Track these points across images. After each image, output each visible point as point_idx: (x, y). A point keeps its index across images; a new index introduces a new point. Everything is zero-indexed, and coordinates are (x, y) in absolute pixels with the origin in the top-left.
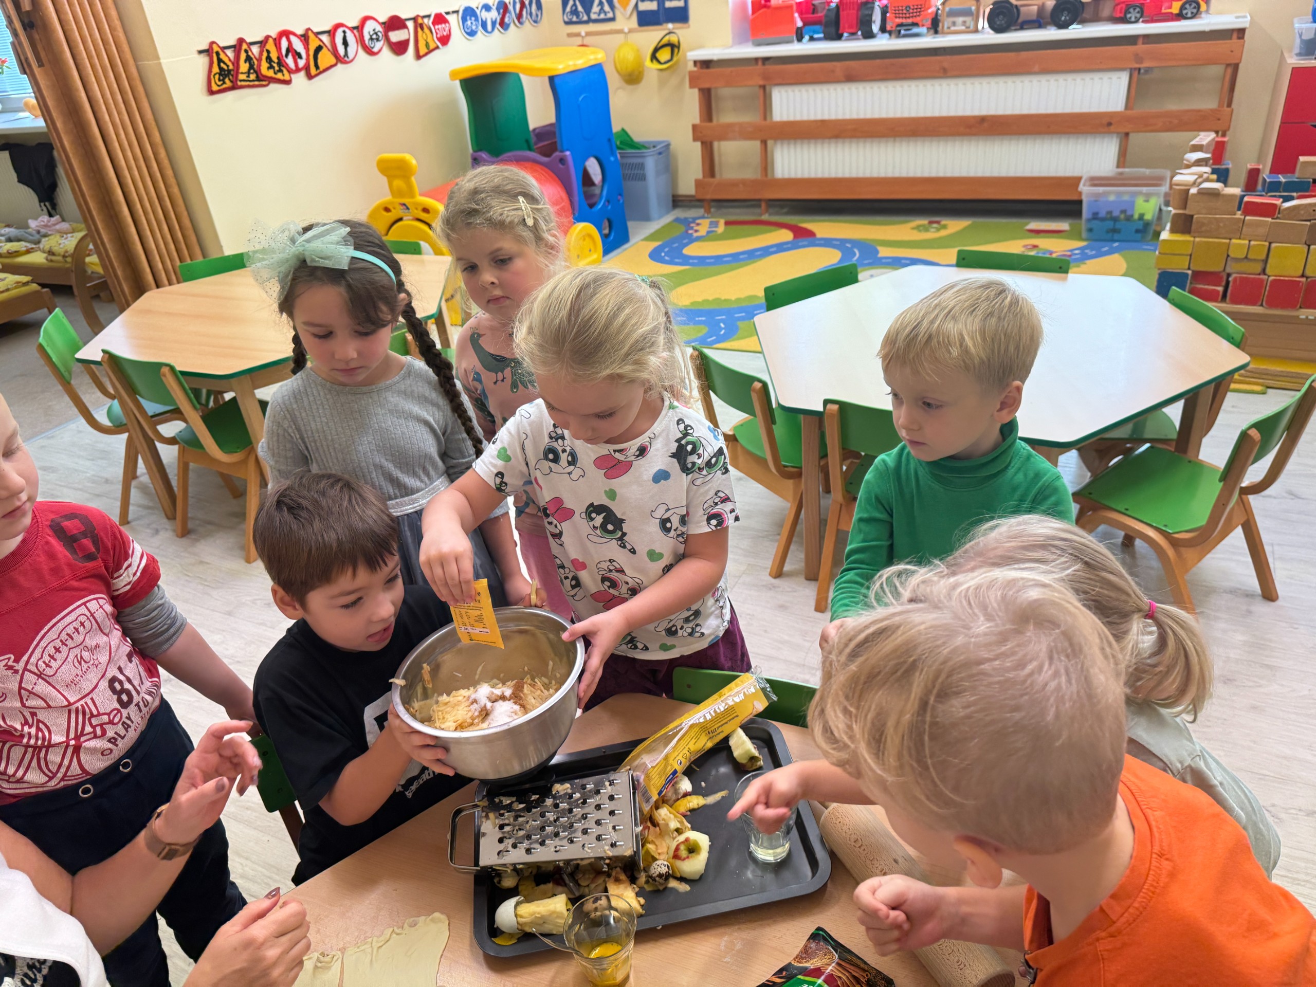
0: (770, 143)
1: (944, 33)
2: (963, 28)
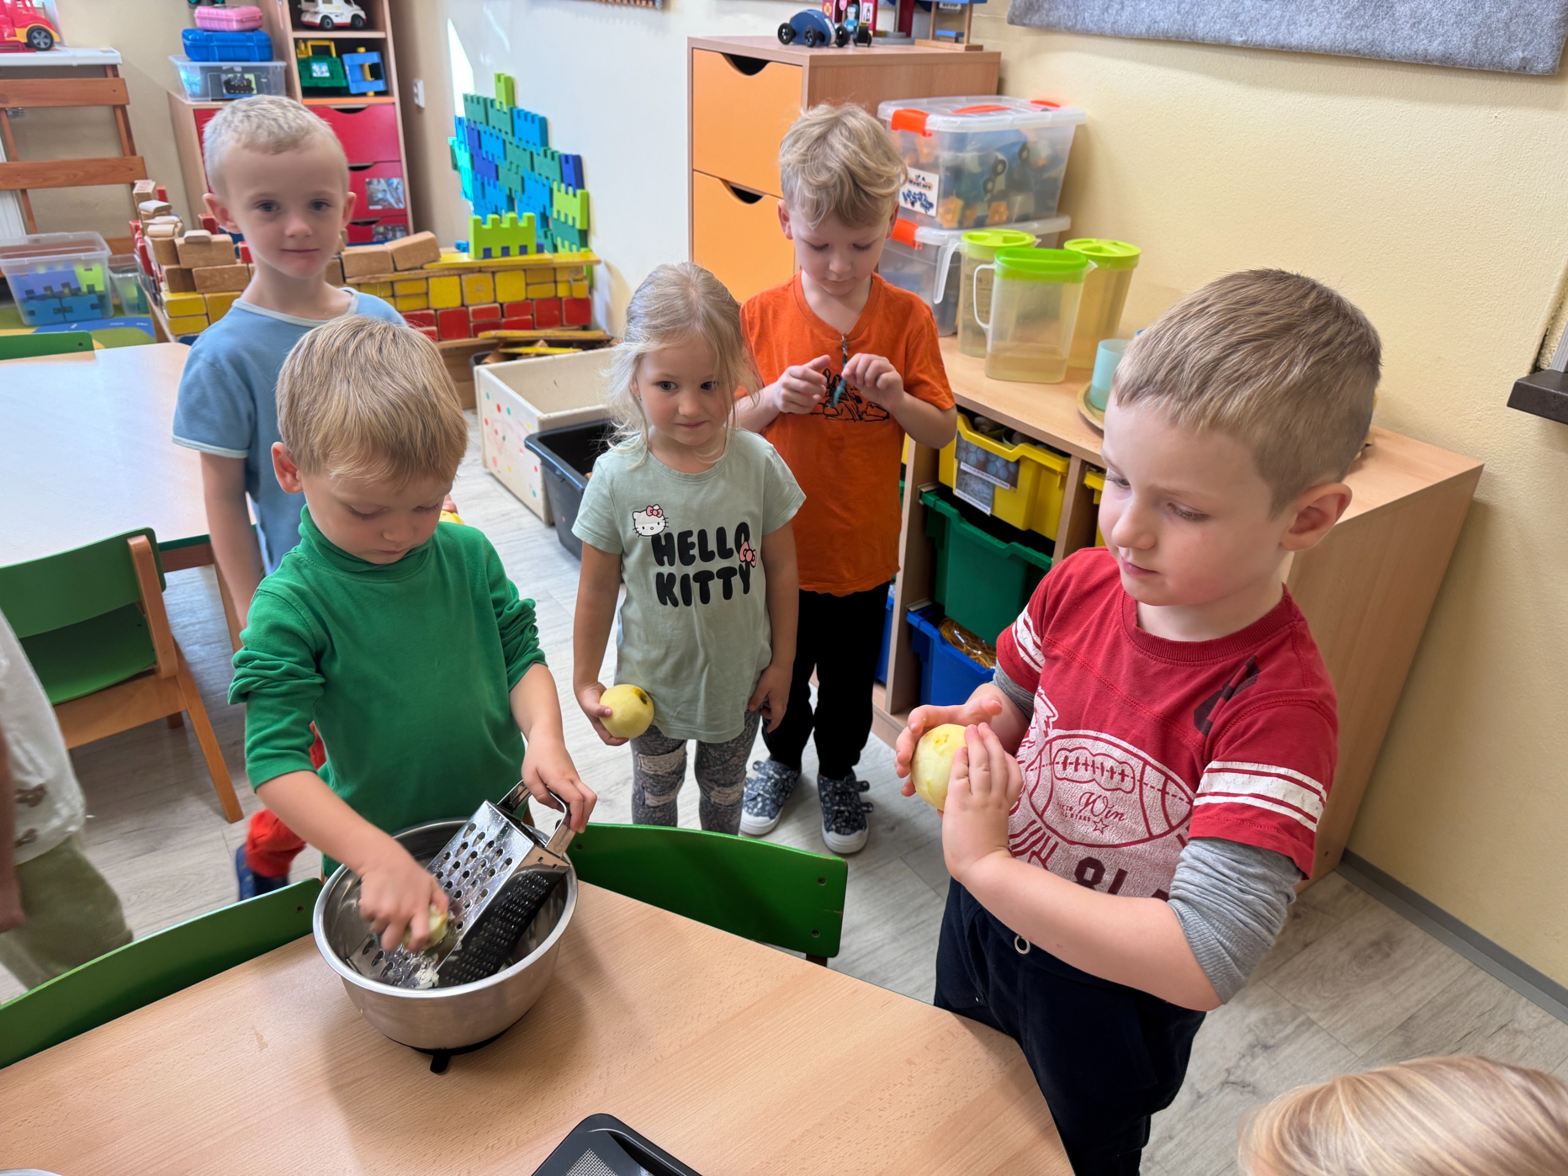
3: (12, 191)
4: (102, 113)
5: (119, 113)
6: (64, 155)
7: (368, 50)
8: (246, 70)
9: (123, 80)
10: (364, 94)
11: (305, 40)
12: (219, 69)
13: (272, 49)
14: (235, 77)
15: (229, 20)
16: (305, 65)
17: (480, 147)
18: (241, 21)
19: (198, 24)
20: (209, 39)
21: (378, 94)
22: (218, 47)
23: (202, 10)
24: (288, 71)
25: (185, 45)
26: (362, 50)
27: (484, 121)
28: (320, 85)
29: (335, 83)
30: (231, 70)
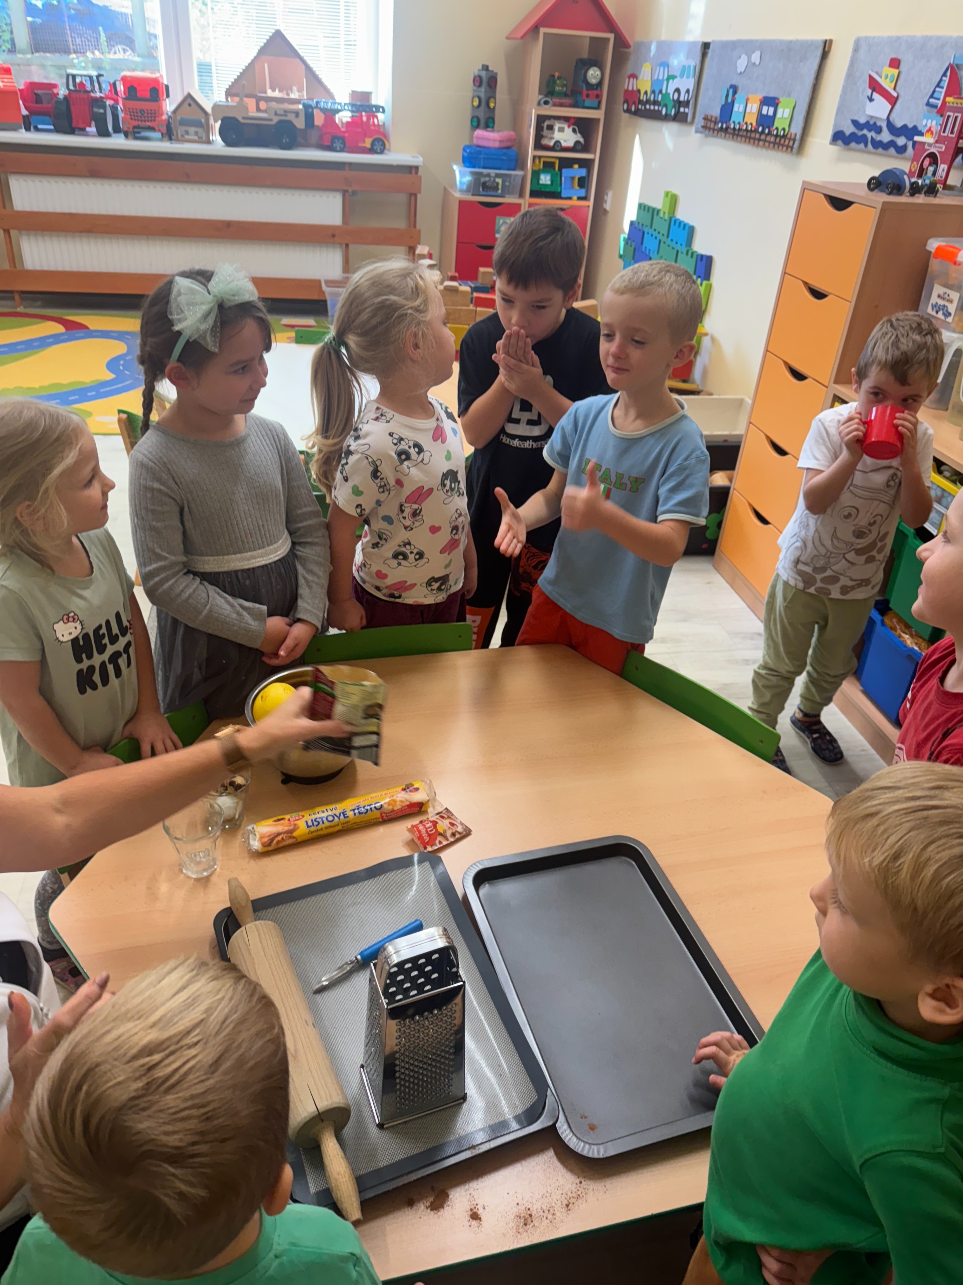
0: (13, 233)
1: (178, 140)
2: (196, 138)
3: (341, 244)
4: (402, 198)
5: (413, 198)
6: (375, 224)
7: (580, 167)
8: (497, 176)
9: (420, 178)
10: (570, 198)
11: (540, 157)
12: (481, 174)
13: (518, 162)
14: (490, 180)
15: (495, 140)
16: (536, 174)
17: (642, 243)
18: (501, 141)
19: (475, 142)
20: (480, 153)
21: (579, 198)
22: (484, 158)
23: (479, 132)
24: (524, 179)
25: (463, 156)
26: (576, 166)
27: (649, 226)
28: (543, 189)
29: (552, 189)
30: (488, 175)
